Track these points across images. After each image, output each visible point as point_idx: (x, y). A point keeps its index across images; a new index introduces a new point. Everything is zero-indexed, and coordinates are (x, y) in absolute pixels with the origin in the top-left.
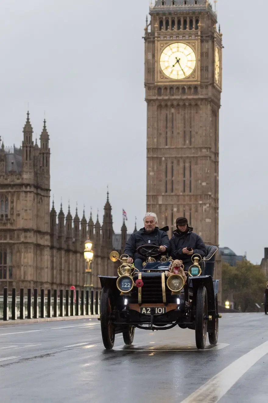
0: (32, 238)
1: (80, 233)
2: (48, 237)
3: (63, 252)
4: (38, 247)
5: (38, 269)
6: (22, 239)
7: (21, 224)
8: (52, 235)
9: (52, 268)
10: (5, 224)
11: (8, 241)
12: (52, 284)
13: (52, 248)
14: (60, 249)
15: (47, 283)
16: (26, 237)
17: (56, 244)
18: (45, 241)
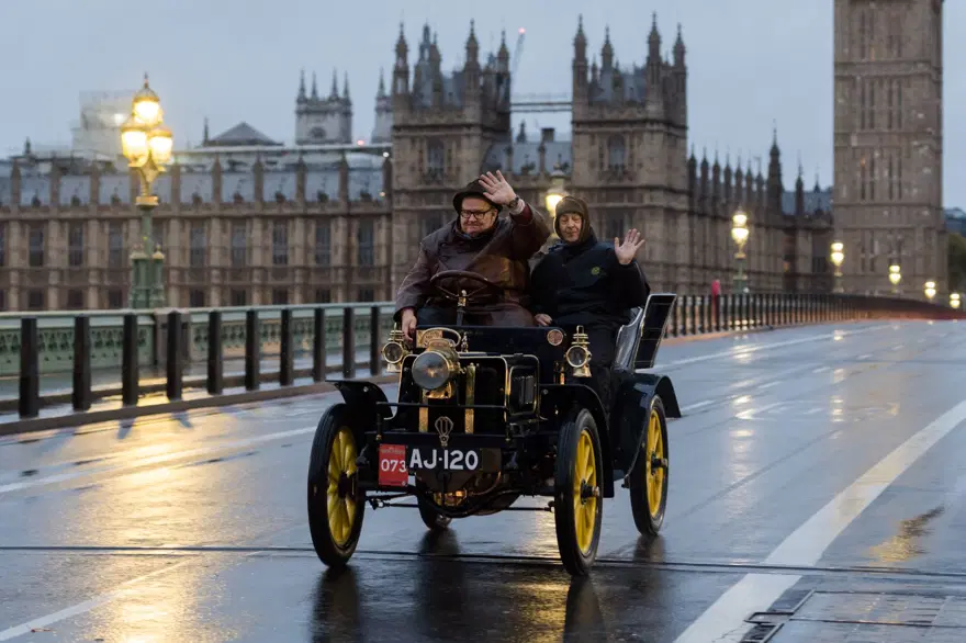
0: (661, 200)
1: (734, 191)
2: (684, 198)
3: (708, 220)
4: (671, 212)
5: (671, 245)
6: (647, 202)
7: (644, 178)
8: (690, 194)
9: (692, 244)
10: (621, 179)
11: (626, 203)
12: (692, 266)
13: (691, 213)
14: (702, 215)
15: (683, 265)
16: (652, 199)
17: (696, 208)
18: (681, 203)
